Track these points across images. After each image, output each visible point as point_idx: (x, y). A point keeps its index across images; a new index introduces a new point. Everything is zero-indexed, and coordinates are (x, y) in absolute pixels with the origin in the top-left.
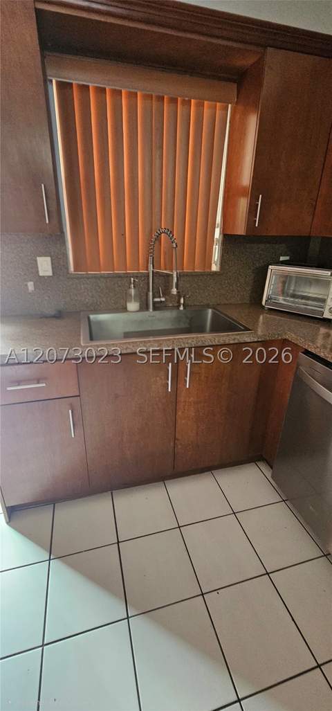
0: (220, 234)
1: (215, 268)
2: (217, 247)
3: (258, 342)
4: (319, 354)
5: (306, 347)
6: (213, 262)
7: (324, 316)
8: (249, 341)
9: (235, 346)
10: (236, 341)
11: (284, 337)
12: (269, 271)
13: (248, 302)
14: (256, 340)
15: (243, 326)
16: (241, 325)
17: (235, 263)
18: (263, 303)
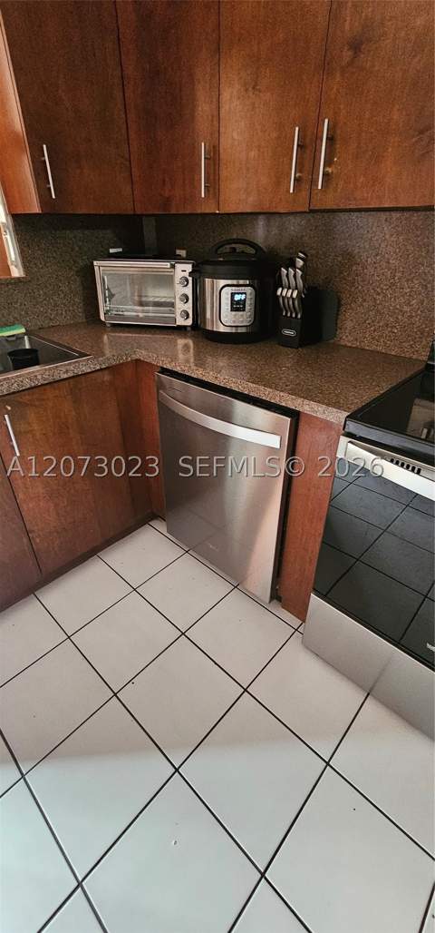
0: (6, 215)
1: (17, 272)
2: (8, 237)
3: (101, 369)
4: (175, 370)
5: (160, 364)
6: (9, 263)
7: (178, 324)
8: (89, 370)
9: (71, 380)
10: (70, 374)
11: (134, 357)
12: (96, 268)
13: (84, 320)
14: (98, 368)
15: (77, 352)
16: (74, 351)
17: (46, 263)
18: (102, 318)
